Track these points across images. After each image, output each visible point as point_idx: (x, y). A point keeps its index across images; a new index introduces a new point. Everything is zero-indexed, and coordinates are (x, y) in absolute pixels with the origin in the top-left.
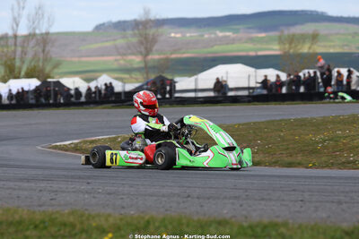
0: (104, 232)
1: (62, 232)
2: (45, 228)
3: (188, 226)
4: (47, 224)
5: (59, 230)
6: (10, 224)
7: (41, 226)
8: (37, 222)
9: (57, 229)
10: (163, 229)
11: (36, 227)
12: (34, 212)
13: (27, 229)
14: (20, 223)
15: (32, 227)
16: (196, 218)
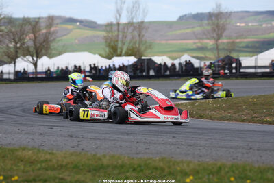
0: (186, 175)
1: (154, 174)
2: (142, 171)
3: (250, 171)
4: (143, 168)
5: (152, 173)
6: (115, 167)
7: (139, 169)
8: (136, 166)
9: (150, 172)
10: (231, 173)
11: (134, 170)
12: (133, 159)
13: (128, 172)
14: (122, 166)
15: (131, 170)
16: (256, 165)
